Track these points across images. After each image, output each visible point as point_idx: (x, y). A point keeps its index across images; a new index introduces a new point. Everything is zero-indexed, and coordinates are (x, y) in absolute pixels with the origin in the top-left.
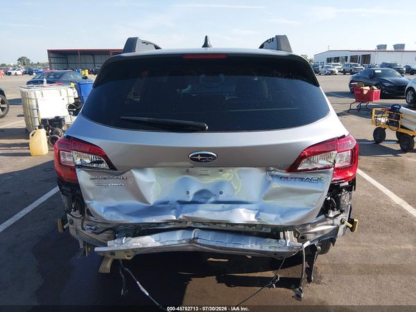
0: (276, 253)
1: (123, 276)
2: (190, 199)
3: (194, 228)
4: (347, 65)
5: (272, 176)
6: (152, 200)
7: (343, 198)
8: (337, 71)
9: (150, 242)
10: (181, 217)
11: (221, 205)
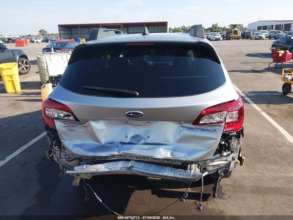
0: (184, 179)
1: (85, 189)
2: (127, 141)
3: (130, 160)
4: (272, 32)
5: (183, 127)
6: (103, 141)
7: (233, 143)
8: (264, 37)
9: (101, 168)
10: (121, 153)
11: (148, 146)
